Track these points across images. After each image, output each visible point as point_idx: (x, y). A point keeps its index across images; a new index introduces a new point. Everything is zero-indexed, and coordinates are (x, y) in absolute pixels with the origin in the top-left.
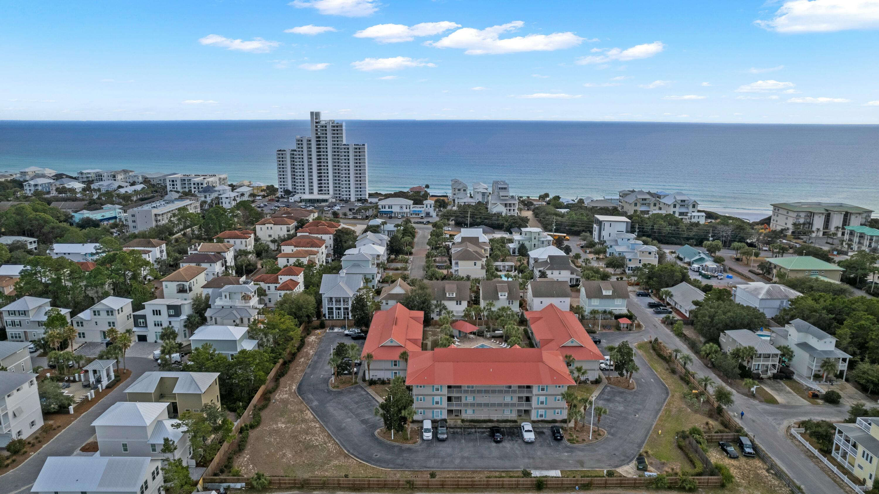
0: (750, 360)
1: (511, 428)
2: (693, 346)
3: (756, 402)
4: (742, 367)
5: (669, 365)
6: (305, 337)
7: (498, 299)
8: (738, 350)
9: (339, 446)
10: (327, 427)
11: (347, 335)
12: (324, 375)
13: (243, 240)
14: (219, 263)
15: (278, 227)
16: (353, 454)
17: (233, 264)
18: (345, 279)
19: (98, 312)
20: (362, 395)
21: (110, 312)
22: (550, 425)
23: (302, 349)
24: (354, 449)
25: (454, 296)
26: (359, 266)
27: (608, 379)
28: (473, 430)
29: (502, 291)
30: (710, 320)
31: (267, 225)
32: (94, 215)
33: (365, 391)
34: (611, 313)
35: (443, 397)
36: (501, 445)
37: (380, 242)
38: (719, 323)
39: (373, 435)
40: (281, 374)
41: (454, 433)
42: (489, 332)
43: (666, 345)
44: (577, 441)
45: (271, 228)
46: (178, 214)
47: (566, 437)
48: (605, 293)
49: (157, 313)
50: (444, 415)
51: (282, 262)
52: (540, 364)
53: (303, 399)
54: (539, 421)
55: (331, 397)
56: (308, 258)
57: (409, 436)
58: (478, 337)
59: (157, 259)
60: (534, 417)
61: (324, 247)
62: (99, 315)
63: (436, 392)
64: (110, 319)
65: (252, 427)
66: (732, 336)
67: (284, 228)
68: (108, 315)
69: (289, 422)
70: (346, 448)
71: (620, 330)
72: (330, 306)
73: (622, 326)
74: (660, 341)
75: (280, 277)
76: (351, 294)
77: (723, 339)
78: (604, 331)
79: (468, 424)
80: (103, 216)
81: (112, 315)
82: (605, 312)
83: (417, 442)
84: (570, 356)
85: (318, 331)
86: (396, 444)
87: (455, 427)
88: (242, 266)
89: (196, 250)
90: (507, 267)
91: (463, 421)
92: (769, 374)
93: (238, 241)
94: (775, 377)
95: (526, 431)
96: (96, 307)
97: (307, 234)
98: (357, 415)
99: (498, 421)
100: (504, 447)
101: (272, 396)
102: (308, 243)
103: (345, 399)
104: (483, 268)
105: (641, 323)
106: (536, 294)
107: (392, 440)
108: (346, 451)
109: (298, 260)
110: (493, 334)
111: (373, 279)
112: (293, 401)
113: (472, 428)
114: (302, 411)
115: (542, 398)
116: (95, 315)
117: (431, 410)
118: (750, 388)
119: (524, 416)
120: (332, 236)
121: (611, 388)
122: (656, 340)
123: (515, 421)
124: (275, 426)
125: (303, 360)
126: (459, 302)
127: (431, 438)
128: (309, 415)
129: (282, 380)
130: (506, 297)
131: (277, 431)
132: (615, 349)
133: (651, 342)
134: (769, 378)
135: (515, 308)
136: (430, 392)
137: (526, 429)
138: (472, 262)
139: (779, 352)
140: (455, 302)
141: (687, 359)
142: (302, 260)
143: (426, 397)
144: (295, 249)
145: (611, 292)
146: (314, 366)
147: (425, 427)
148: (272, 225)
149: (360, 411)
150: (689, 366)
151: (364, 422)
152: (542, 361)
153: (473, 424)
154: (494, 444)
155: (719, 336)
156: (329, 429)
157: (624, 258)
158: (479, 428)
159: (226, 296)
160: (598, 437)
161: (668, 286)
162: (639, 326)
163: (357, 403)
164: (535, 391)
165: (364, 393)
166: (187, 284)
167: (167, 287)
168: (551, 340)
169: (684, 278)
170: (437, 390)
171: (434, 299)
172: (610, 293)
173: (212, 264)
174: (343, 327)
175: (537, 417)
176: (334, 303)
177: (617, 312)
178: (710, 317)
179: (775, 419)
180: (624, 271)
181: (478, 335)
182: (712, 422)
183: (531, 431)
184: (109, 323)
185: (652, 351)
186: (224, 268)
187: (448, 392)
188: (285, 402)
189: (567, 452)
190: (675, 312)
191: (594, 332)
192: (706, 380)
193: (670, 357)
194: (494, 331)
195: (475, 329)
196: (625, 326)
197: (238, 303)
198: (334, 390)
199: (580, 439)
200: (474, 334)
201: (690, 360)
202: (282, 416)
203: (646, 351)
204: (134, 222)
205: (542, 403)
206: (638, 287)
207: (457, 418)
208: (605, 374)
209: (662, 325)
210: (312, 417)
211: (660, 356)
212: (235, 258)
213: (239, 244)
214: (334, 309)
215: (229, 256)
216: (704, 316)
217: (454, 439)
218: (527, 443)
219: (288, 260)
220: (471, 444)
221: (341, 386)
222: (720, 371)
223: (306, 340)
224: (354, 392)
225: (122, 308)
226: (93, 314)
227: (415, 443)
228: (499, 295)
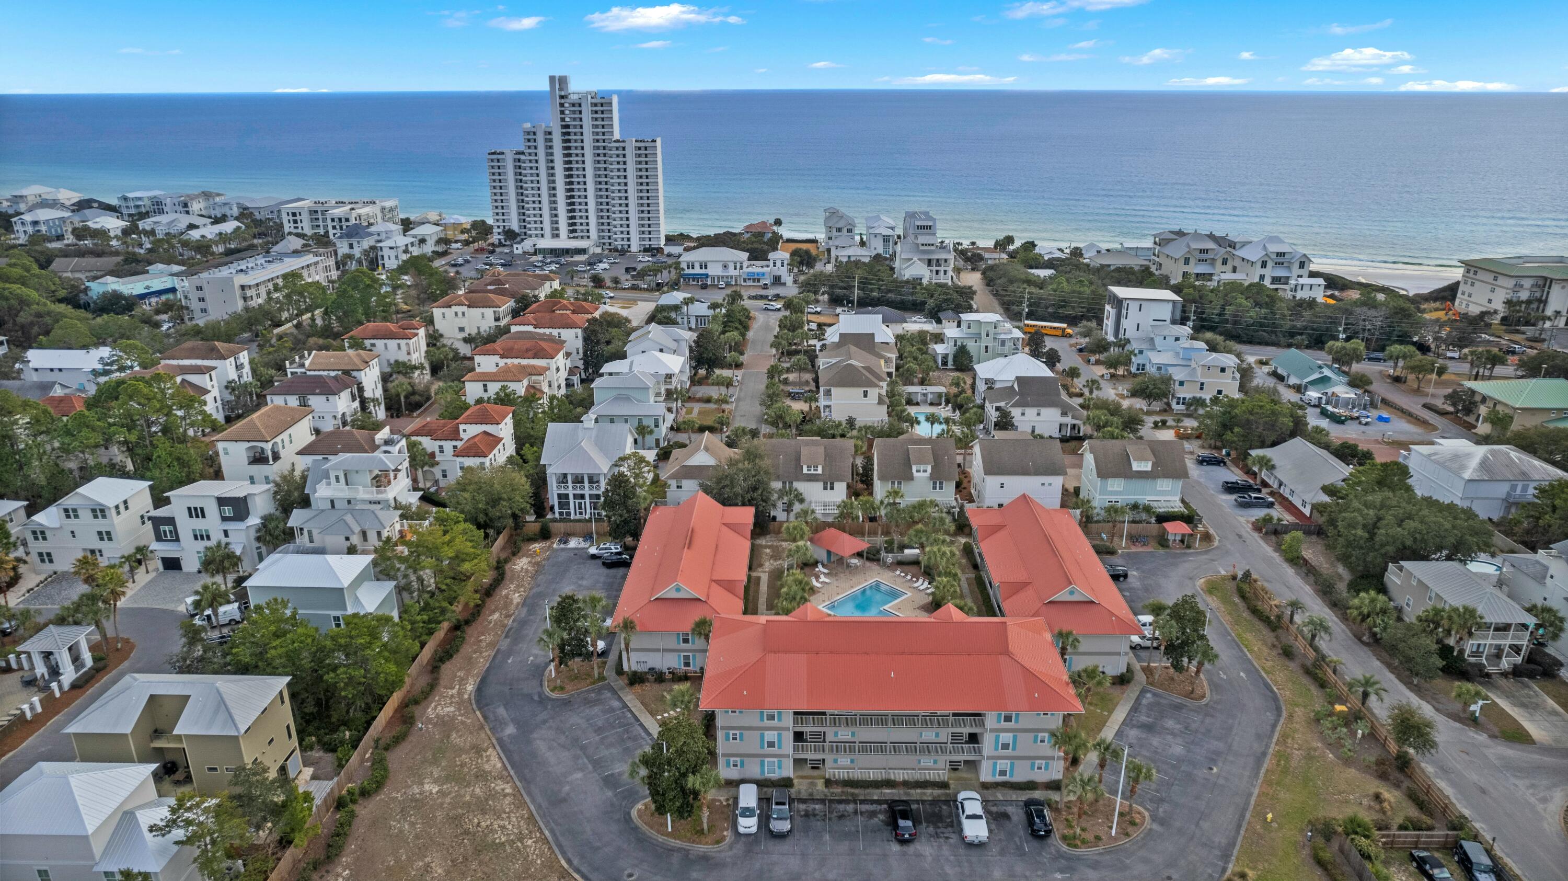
0: (1466, 637)
1: (935, 802)
2: (1326, 590)
3: (1482, 738)
4: (1445, 651)
5: (1277, 637)
6: (506, 561)
7: (911, 478)
8: (1437, 612)
9: (550, 848)
10: (529, 794)
11: (594, 557)
12: (536, 656)
13: (403, 342)
14: (345, 395)
15: (476, 312)
16: (578, 871)
17: (379, 393)
18: (594, 433)
19: (75, 511)
20: (613, 710)
21: (99, 512)
22: (1023, 796)
23: (497, 591)
24: (582, 857)
25: (820, 471)
26: (627, 399)
27: (1148, 671)
28: (850, 808)
29: (919, 462)
30: (1366, 535)
31: (454, 308)
32: (130, 286)
33: (620, 699)
34: (1148, 509)
35: (785, 733)
36: (911, 849)
37: (673, 345)
38: (1387, 544)
39: (628, 819)
40: (445, 654)
41: (807, 815)
42: (892, 551)
43: (1266, 585)
44: (1084, 842)
45: (463, 314)
46: (285, 287)
47: (1059, 829)
48: (1136, 466)
49: (197, 513)
50: (787, 770)
51: (473, 390)
52: (1003, 659)
53: (485, 717)
54: (997, 785)
55: (543, 715)
56: (525, 382)
57: (705, 826)
58: (868, 564)
59: (230, 382)
60: (986, 775)
61: (560, 356)
62: (76, 516)
63: (767, 723)
64: (102, 525)
65: (365, 793)
66: (1417, 573)
67: (489, 312)
68: (96, 517)
69: (448, 779)
70: (564, 853)
71: (1167, 547)
72: (563, 491)
73: (1171, 537)
74: (1254, 576)
75: (462, 427)
76: (604, 467)
77: (1393, 577)
78: (1134, 549)
79: (838, 790)
80: (148, 287)
81: (104, 517)
82: (1135, 507)
83: (723, 838)
84: (1069, 634)
85: (536, 546)
86: (677, 843)
87: (811, 800)
88: (398, 395)
89: (303, 365)
90: (930, 397)
91: (828, 783)
92: (1505, 664)
93: (392, 344)
94: (1516, 672)
95: (968, 817)
96: (69, 501)
97: (530, 328)
98: (597, 764)
99: (906, 784)
100: (919, 855)
101: (417, 710)
102: (528, 350)
103: (575, 719)
104: (881, 402)
105: (1211, 531)
106: (991, 469)
107: (668, 835)
108: (563, 862)
109: (504, 388)
110: (899, 556)
111: (657, 426)
112: (463, 723)
113: (847, 802)
114: (478, 750)
115: (1006, 737)
116: (68, 517)
117: (758, 760)
118: (1466, 705)
119: (964, 774)
120: (579, 331)
121: (1155, 695)
122: (1247, 575)
123: (944, 785)
124: (416, 790)
125: (496, 616)
126: (829, 485)
127: (754, 830)
128: (494, 761)
129: (447, 668)
130: (927, 474)
131: (419, 803)
132: (1165, 609)
133: (1234, 578)
134: (1504, 674)
135: (947, 496)
136: (756, 722)
137: (968, 811)
138: (860, 391)
139: (1531, 621)
140: (821, 484)
141: (1320, 626)
142: (512, 386)
143: (746, 733)
144: (502, 362)
145: (1150, 464)
146: (516, 634)
147: (742, 803)
148: (464, 308)
149: (604, 752)
150: (1323, 643)
151: (610, 781)
152: (1006, 652)
153: (850, 790)
154: (895, 847)
155: (1385, 569)
156: (533, 801)
157: (1168, 380)
158: (863, 802)
159: (337, 478)
160: (1130, 829)
161: (1263, 445)
162: (1207, 537)
163: (599, 730)
164: (991, 720)
165: (616, 704)
166: (268, 447)
167: (226, 453)
168: (1024, 585)
169: (1298, 429)
170: (771, 717)
171: (778, 478)
172: (1147, 467)
173: (331, 397)
174: (588, 536)
175: (994, 775)
176: (570, 484)
177: (1161, 508)
178: (1364, 526)
179: (1533, 786)
180: (1168, 404)
181: (868, 559)
182: (1390, 795)
183: (980, 817)
184: (100, 533)
185: (1237, 600)
186: (357, 404)
187: (796, 722)
188: (447, 725)
189: (1062, 871)
190: (1280, 503)
191: (1112, 552)
192: (1367, 683)
193: (1279, 617)
194: (902, 547)
195: (862, 544)
196: (1178, 538)
197: (364, 492)
198: (554, 695)
199: (1089, 836)
200: (859, 555)
201: (1326, 629)
202: (435, 762)
203: (1225, 600)
204: (202, 300)
205: (1005, 746)
206: (1199, 442)
207: (816, 773)
208: (1139, 659)
209: (1256, 535)
210: (499, 765)
211: (1255, 611)
212: (385, 378)
213: (393, 350)
214: (571, 497)
215: (370, 379)
216: (1352, 525)
217: (806, 830)
218: (971, 845)
219: (485, 386)
220: (845, 846)
221: (568, 687)
222: (1392, 656)
223: (507, 567)
224: (596, 702)
225: (125, 502)
226: (63, 515)
227: (718, 842)
228: (914, 470)
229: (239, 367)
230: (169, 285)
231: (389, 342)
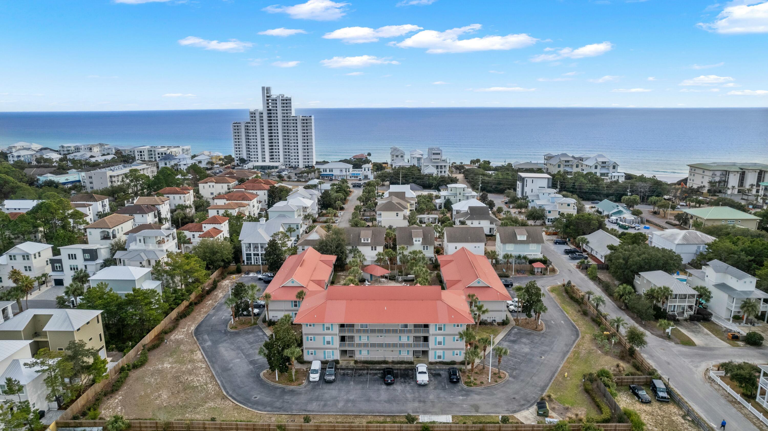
0: (665, 300)
1: (406, 369)
2: (607, 289)
3: (672, 344)
4: (656, 308)
5: (581, 308)
6: (218, 281)
7: (412, 244)
8: (652, 291)
9: (219, 388)
10: (213, 367)
11: (260, 279)
12: (226, 316)
13: (182, 196)
14: (151, 215)
15: (219, 185)
16: (231, 396)
17: (169, 216)
18: (265, 226)
19: (14, 256)
20: (259, 336)
21: (26, 257)
22: (447, 367)
23: (213, 292)
24: (234, 391)
25: (369, 241)
26: (284, 216)
27: (516, 320)
28: (365, 372)
29: (416, 236)
30: (624, 262)
31: (209, 184)
33: (263, 331)
34: (525, 258)
35: (335, 337)
36: (391, 387)
37: (310, 196)
38: (634, 265)
39: (258, 376)
40: (183, 315)
41: (344, 374)
42: (402, 275)
43: (579, 288)
44: (475, 384)
45: (213, 186)
46: (131, 175)
47: (463, 379)
48: (519, 238)
49: (72, 257)
50: (337, 356)
51: (212, 213)
52: (439, 302)
53: (198, 339)
54: (436, 363)
55: (226, 338)
56: (237, 210)
57: (294, 377)
58: (390, 281)
59: (99, 212)
60: (432, 358)
61: (255, 200)
62: (15, 259)
63: (326, 332)
64: (27, 263)
65: (135, 367)
66: (646, 277)
67: (225, 186)
68: (24, 259)
69: (175, 362)
70: (225, 389)
71: (534, 274)
72: (248, 252)
73: (536, 270)
74: (573, 284)
75: (203, 225)
76: (267, 239)
77: (637, 281)
78: (518, 275)
79: (361, 365)
80: (67, 180)
81: (28, 259)
82: (519, 257)
83: (302, 383)
84: (473, 296)
85: (234, 276)
86: (280, 385)
87: (347, 369)
88: (178, 219)
89: (133, 203)
90: (431, 219)
91: (356, 362)
92: (686, 315)
93: (177, 196)
94: (692, 319)
95: (420, 373)
96: (12, 251)
97: (243, 190)
98: (247, 356)
99: (393, 362)
100: (395, 390)
101: (166, 337)
102: (240, 197)
103: (240, 340)
104: (405, 218)
105: (556, 268)
106: (452, 240)
107: (276, 382)
108: (225, 393)
109: (226, 212)
110: (405, 278)
111: (298, 229)
112: (187, 341)
113: (364, 369)
114: (192, 352)
115: (440, 339)
116: (11, 259)
117: (323, 351)
118: (664, 330)
119: (422, 358)
120: (266, 192)
121: (518, 329)
122: (569, 283)
123: (412, 363)
124: (160, 366)
125: (210, 302)
126: (374, 248)
127: (317, 379)
128: (199, 355)
129: (183, 322)
130: (420, 242)
131: (160, 372)
132: (522, 289)
133: (564, 285)
134: (686, 320)
135: (429, 253)
136: (321, 331)
137: (419, 370)
138: (395, 213)
139: (696, 293)
140: (370, 248)
141: (599, 300)
142: (230, 211)
143: (316, 337)
144: (227, 202)
145: (526, 237)
146: (217, 309)
147: (313, 368)
148: (214, 184)
149: (251, 351)
150: (602, 308)
151: (252, 362)
152: (441, 300)
153: (366, 365)
154: (384, 387)
155: (633, 279)
156: (215, 369)
157: (544, 210)
158: (371, 370)
159: (140, 240)
160: (498, 380)
161: (584, 234)
162: (553, 270)
163: (251, 343)
164: (432, 330)
165: (261, 333)
166: (111, 231)
167: (90, 234)
168: (459, 281)
169: (601, 226)
170: (328, 329)
171: (349, 244)
172: (524, 238)
173: (144, 215)
174: (258, 272)
175: (435, 358)
176: (252, 249)
177: (531, 257)
178: (624, 259)
179: (692, 361)
180: (544, 223)
181: (390, 279)
182: (623, 364)
183: (425, 373)
184: (25, 267)
185: (564, 294)
186: (157, 219)
187: (340, 331)
188: (179, 342)
189: (462, 396)
190: (591, 258)
191: (507, 276)
192: (618, 321)
193: (582, 299)
194: (407, 275)
195: (386, 272)
196: (540, 270)
197: (152, 246)
198: (232, 330)
199: (478, 382)
200: (386, 278)
201: (603, 301)
202: (171, 355)
203: (558, 295)
204: (91, 183)
205: (440, 343)
206: (557, 236)
207: (351, 358)
208: (513, 316)
209: (577, 270)
210: (201, 357)
211: (572, 298)
212: (172, 211)
213: (177, 199)
214: (252, 255)
215: (165, 210)
216: (618, 258)
217: (342, 380)
218: (420, 385)
219: (218, 211)
220: (360, 386)
221: (239, 327)
222: (633, 312)
223: (218, 284)
224: (251, 333)
225: (39, 253)
226: (9, 258)
227: (299, 385)
228: (414, 240)
229: (103, 206)
230: (77, 179)
231: (176, 196)
